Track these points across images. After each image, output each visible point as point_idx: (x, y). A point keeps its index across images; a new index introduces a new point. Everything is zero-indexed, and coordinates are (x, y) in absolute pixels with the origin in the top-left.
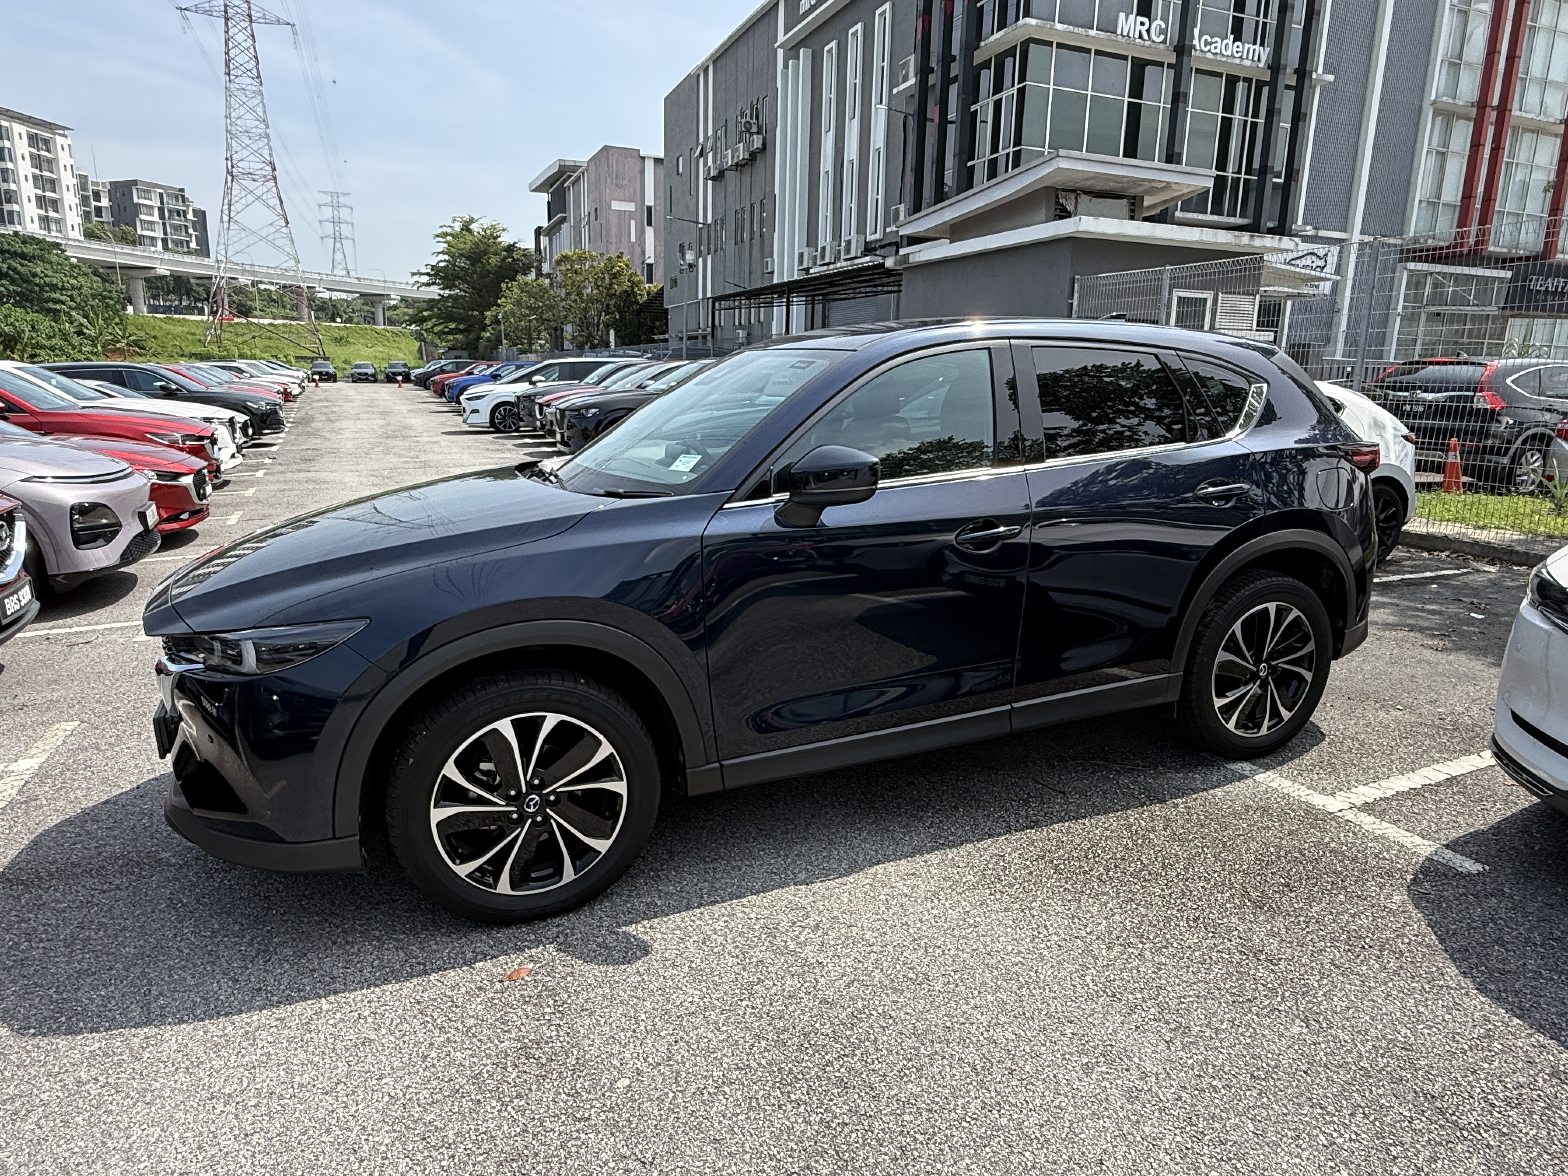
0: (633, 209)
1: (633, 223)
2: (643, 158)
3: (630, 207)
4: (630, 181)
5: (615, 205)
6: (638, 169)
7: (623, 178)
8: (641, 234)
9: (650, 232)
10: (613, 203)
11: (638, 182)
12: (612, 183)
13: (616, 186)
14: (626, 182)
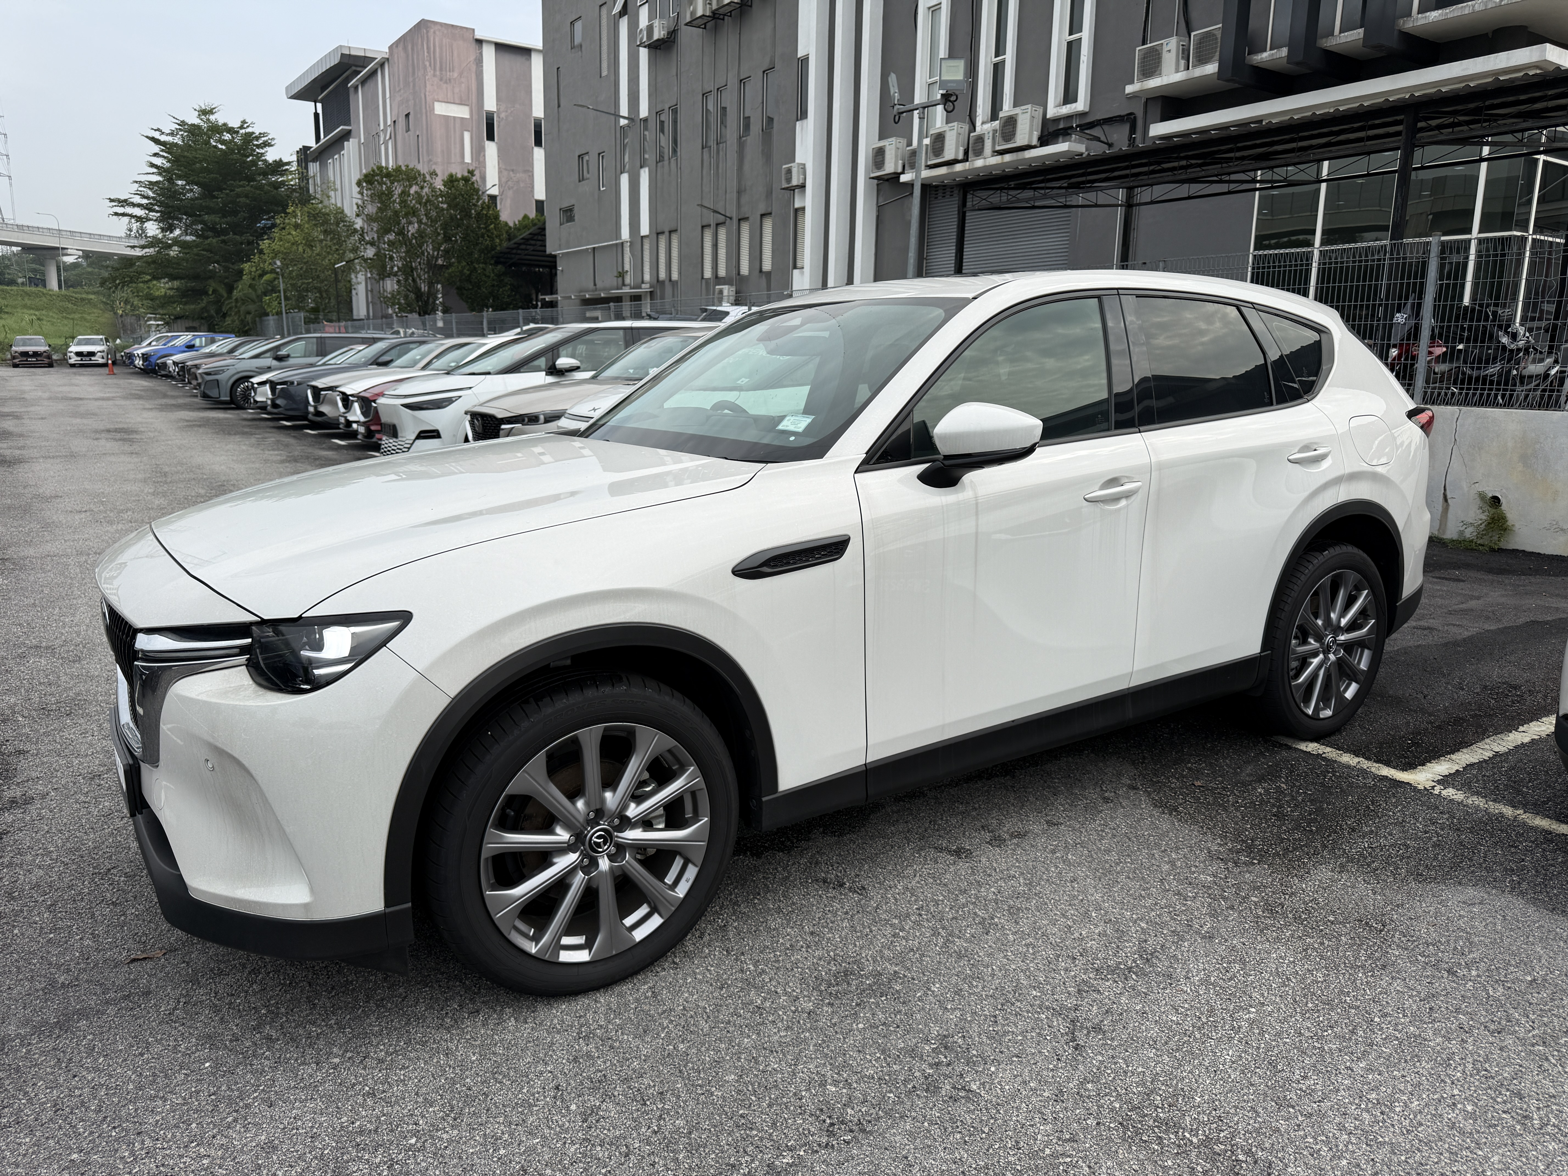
0: (467, 116)
1: (467, 136)
2: (480, 42)
3: (462, 112)
4: (461, 74)
5: (440, 109)
6: (472, 58)
7: (452, 70)
8: (479, 152)
9: (491, 149)
10: (437, 105)
11: (474, 76)
12: (434, 76)
13: (441, 80)
14: (456, 75)
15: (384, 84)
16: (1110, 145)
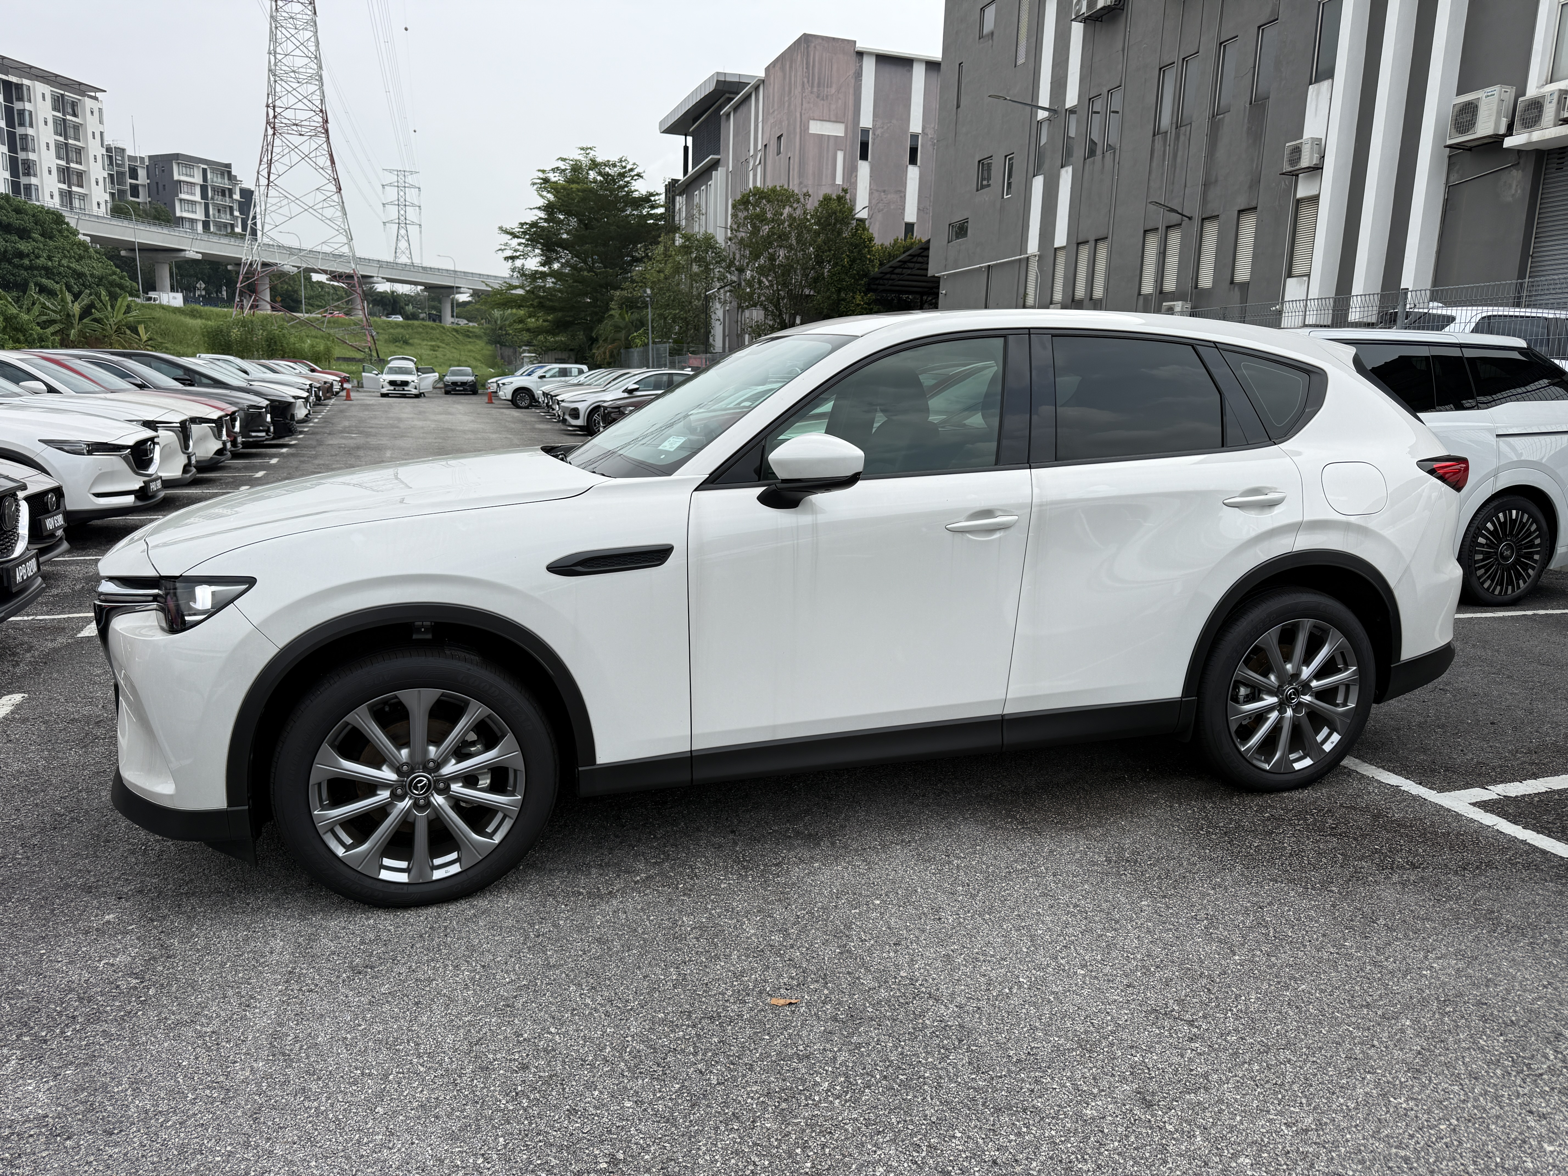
0: (842, 134)
1: (840, 156)
2: (860, 54)
3: (837, 130)
4: (839, 90)
5: (816, 128)
6: (851, 72)
7: (830, 86)
8: (851, 172)
9: (864, 168)
10: (812, 123)
11: (851, 91)
12: (812, 93)
13: (818, 97)
14: (833, 90)
15: (757, 108)
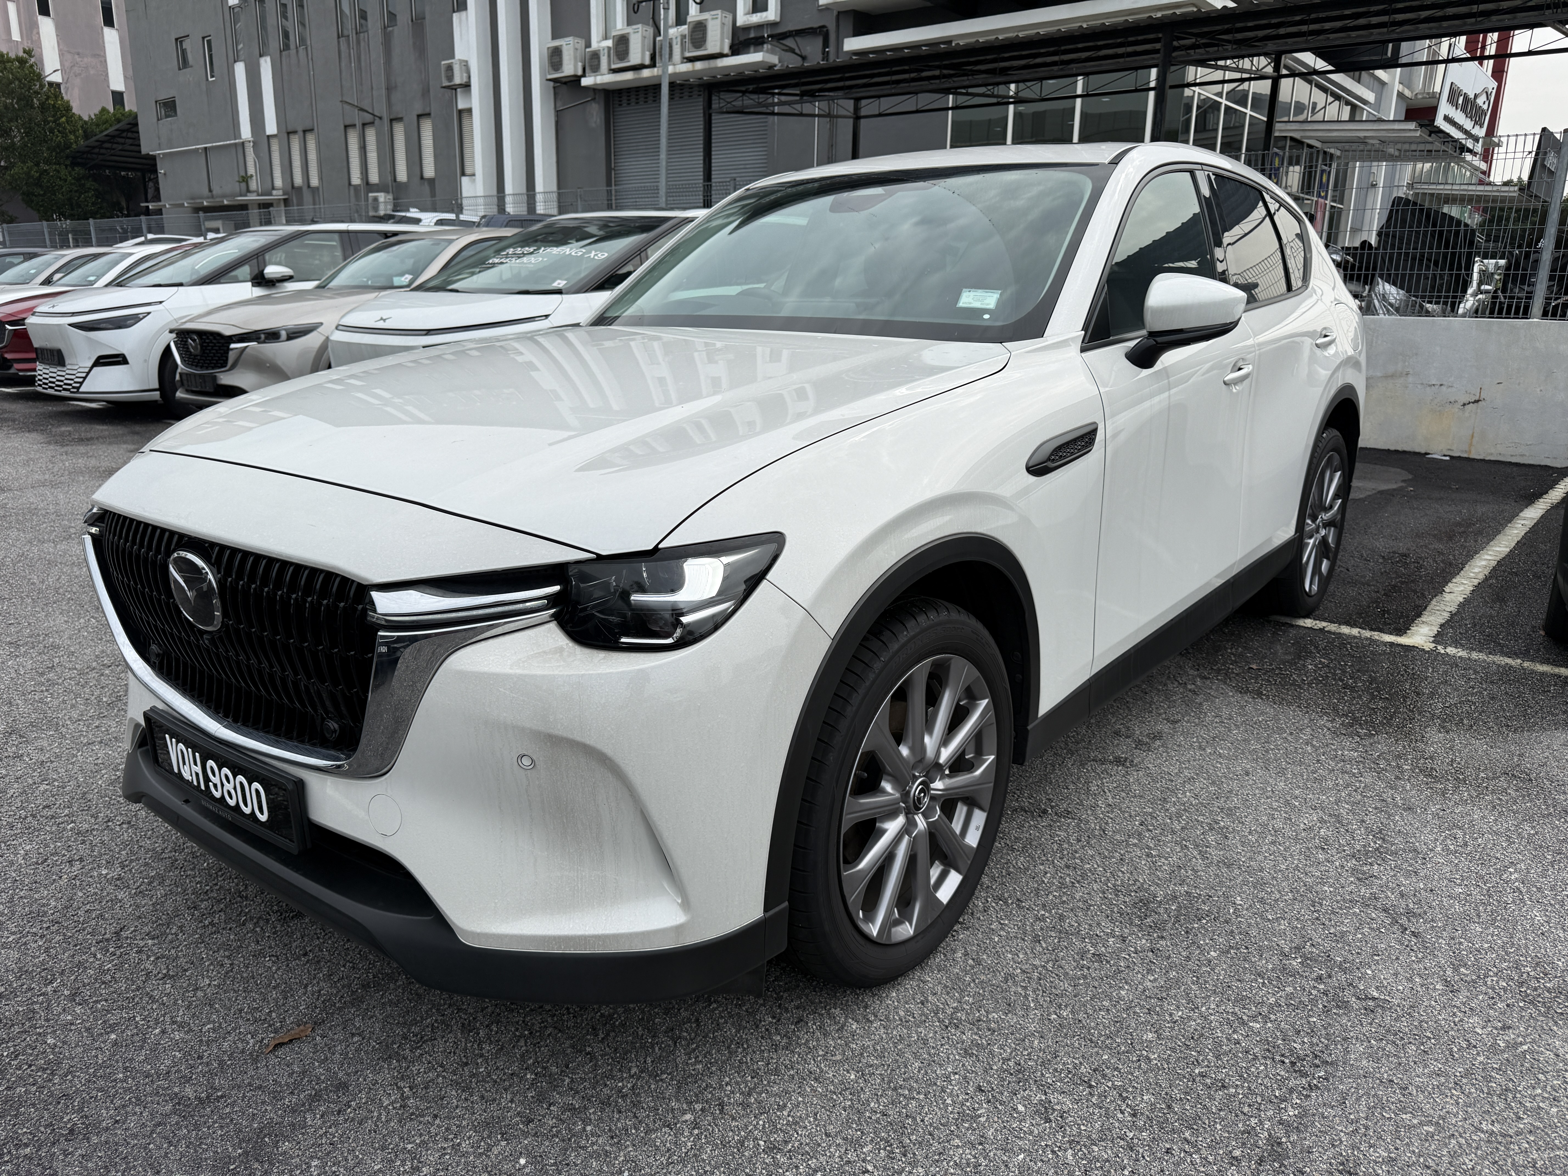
9: (47, 25)
16: (804, 58)
